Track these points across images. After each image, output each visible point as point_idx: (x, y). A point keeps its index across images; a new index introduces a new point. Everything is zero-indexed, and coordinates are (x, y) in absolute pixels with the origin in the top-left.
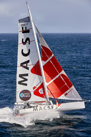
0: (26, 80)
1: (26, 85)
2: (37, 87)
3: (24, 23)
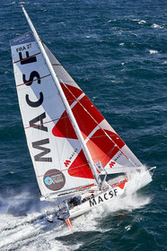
0: (48, 151)
1: (50, 160)
2: (72, 161)
3: (21, 46)
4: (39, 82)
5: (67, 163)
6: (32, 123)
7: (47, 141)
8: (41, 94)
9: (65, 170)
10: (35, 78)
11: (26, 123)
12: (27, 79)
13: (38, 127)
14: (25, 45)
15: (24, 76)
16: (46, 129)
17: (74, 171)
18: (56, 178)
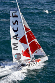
0: (17, 47)
2: (24, 51)
3: (14, 11)
4: (18, 24)
5: (23, 51)
6: (13, 37)
7: (17, 43)
8: (18, 28)
9: (22, 53)
10: (17, 23)
11: (12, 37)
12: (14, 22)
13: (15, 39)
14: (15, 11)
15: (13, 21)
16: (17, 40)
17: (25, 54)
18: (18, 56)
